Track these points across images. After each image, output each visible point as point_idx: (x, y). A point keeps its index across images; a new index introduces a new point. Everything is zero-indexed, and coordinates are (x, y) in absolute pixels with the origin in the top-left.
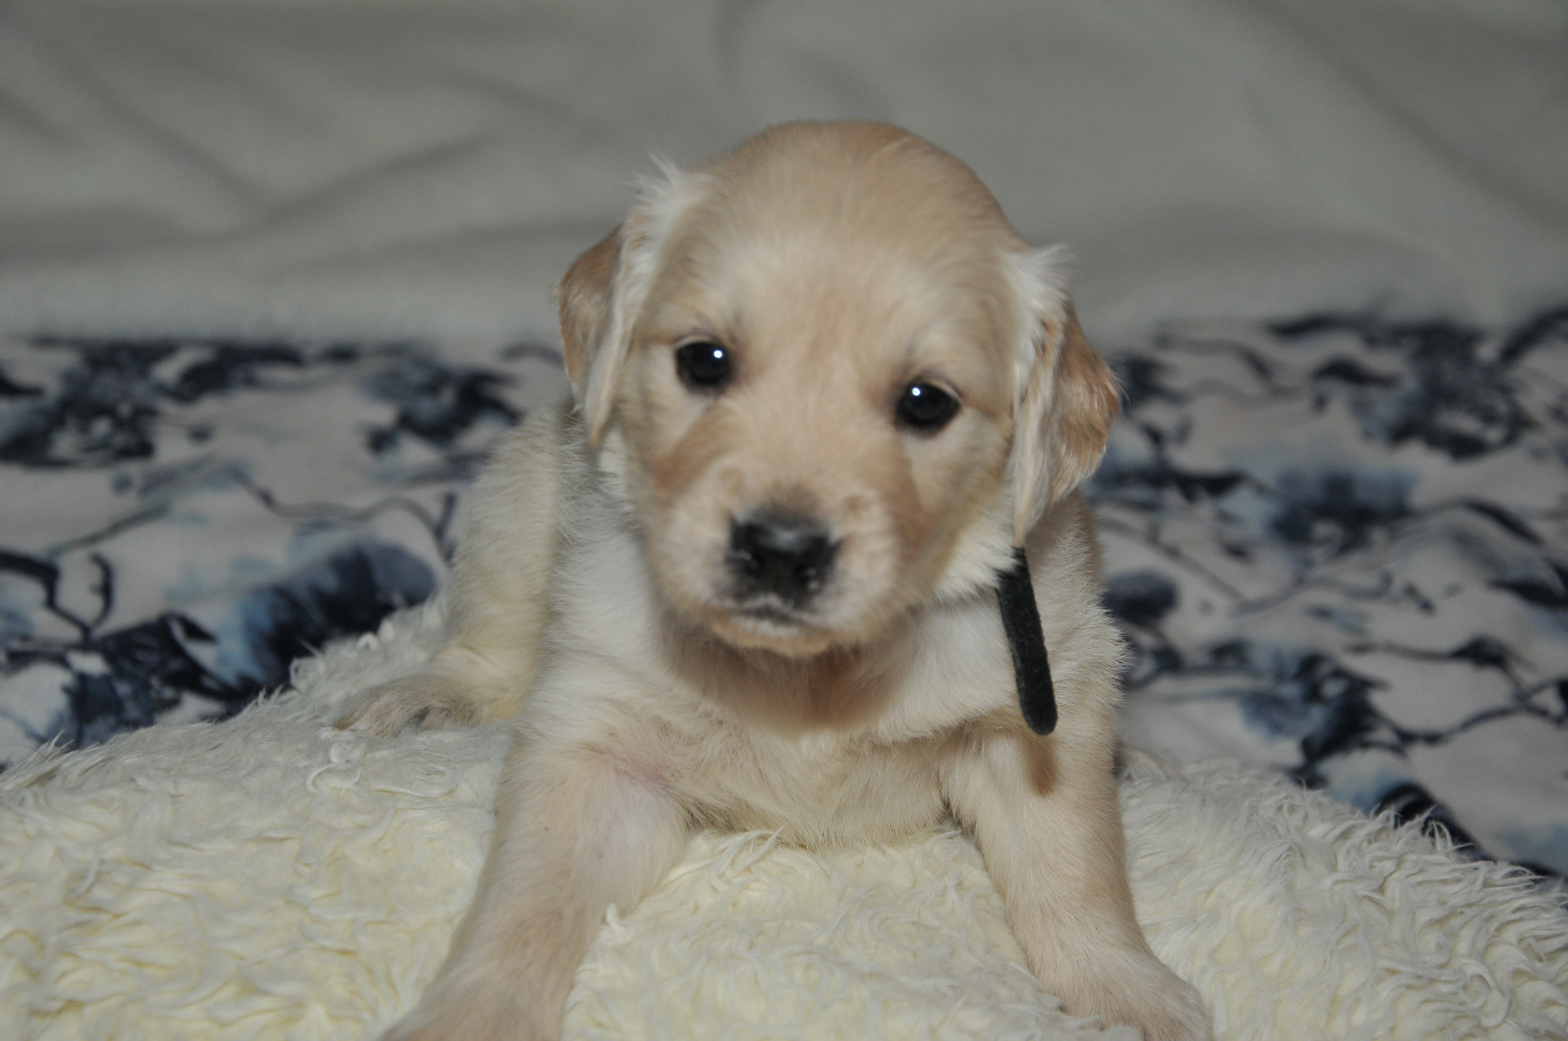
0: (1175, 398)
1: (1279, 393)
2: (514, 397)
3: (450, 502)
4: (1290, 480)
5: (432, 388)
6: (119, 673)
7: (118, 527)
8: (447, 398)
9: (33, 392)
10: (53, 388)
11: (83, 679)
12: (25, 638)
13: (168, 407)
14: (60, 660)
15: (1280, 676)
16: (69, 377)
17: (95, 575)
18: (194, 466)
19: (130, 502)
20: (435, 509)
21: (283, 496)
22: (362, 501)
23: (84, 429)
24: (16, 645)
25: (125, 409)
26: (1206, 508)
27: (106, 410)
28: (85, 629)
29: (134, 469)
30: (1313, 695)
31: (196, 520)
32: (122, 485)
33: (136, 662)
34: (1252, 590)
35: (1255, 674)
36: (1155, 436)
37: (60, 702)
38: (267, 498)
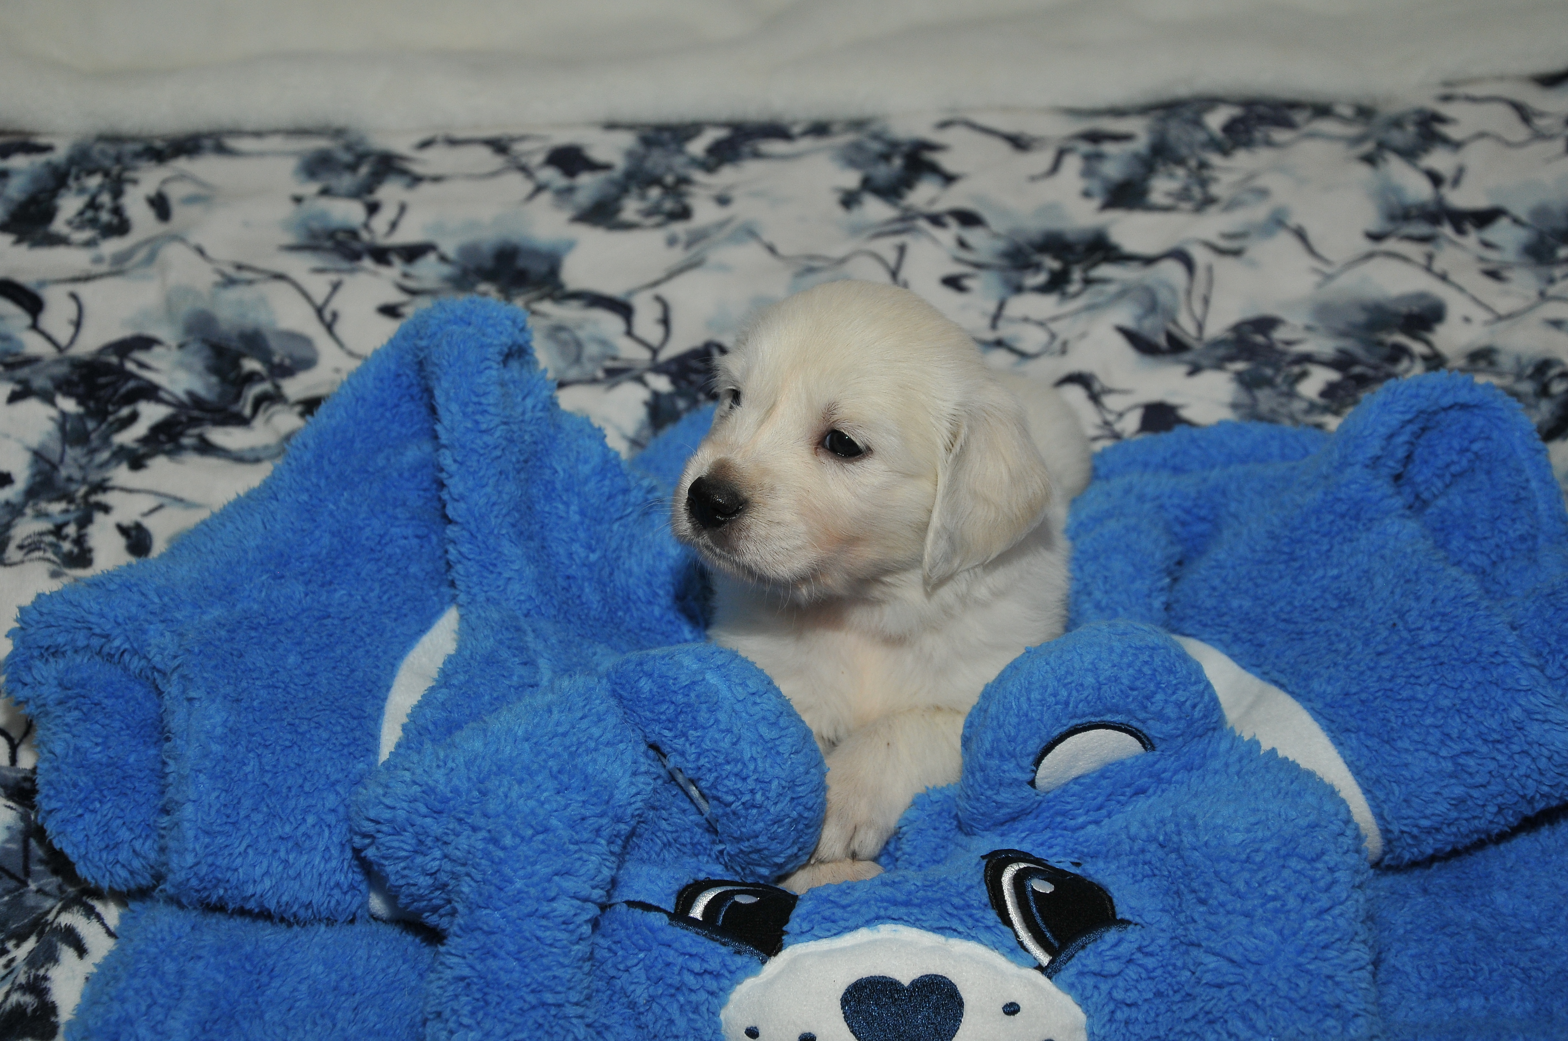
0: (1456, 146)
1: (1540, 136)
2: (946, 161)
3: (902, 250)
4: (1541, 212)
5: (885, 157)
6: (679, 392)
7: (672, 274)
8: (898, 162)
9: (606, 167)
10: (620, 163)
11: (656, 395)
12: (614, 358)
13: (699, 176)
14: (640, 380)
15: (1519, 377)
16: (630, 154)
17: (656, 311)
18: (721, 225)
19: (678, 255)
20: (891, 257)
21: (782, 249)
22: (838, 251)
23: (643, 197)
24: (609, 364)
25: (669, 179)
26: (1472, 239)
27: (656, 181)
28: (655, 351)
29: (679, 228)
30: (1544, 391)
31: (723, 268)
32: (672, 241)
33: (691, 383)
34: (1504, 305)
35: (1500, 374)
36: (1436, 179)
37: (641, 413)
38: (772, 249)
